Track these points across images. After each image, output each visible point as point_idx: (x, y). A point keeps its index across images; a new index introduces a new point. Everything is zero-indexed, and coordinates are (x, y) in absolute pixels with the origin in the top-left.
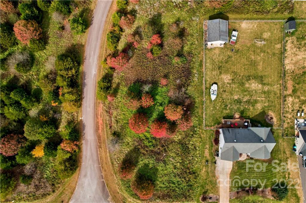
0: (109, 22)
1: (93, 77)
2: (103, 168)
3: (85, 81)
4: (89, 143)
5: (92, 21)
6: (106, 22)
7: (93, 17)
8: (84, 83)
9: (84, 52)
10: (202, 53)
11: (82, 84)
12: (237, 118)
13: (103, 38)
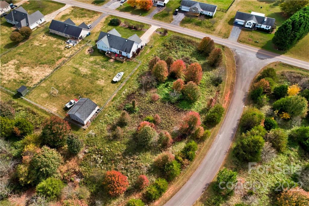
0: (184, 176)
1: (223, 133)
2: (235, 71)
3: (232, 132)
4: (242, 88)
5: (205, 188)
6: (189, 179)
7: (203, 192)
8: (234, 131)
9: (226, 159)
10: (107, 106)
11: (237, 132)
12: (113, 59)
13: (198, 163)
